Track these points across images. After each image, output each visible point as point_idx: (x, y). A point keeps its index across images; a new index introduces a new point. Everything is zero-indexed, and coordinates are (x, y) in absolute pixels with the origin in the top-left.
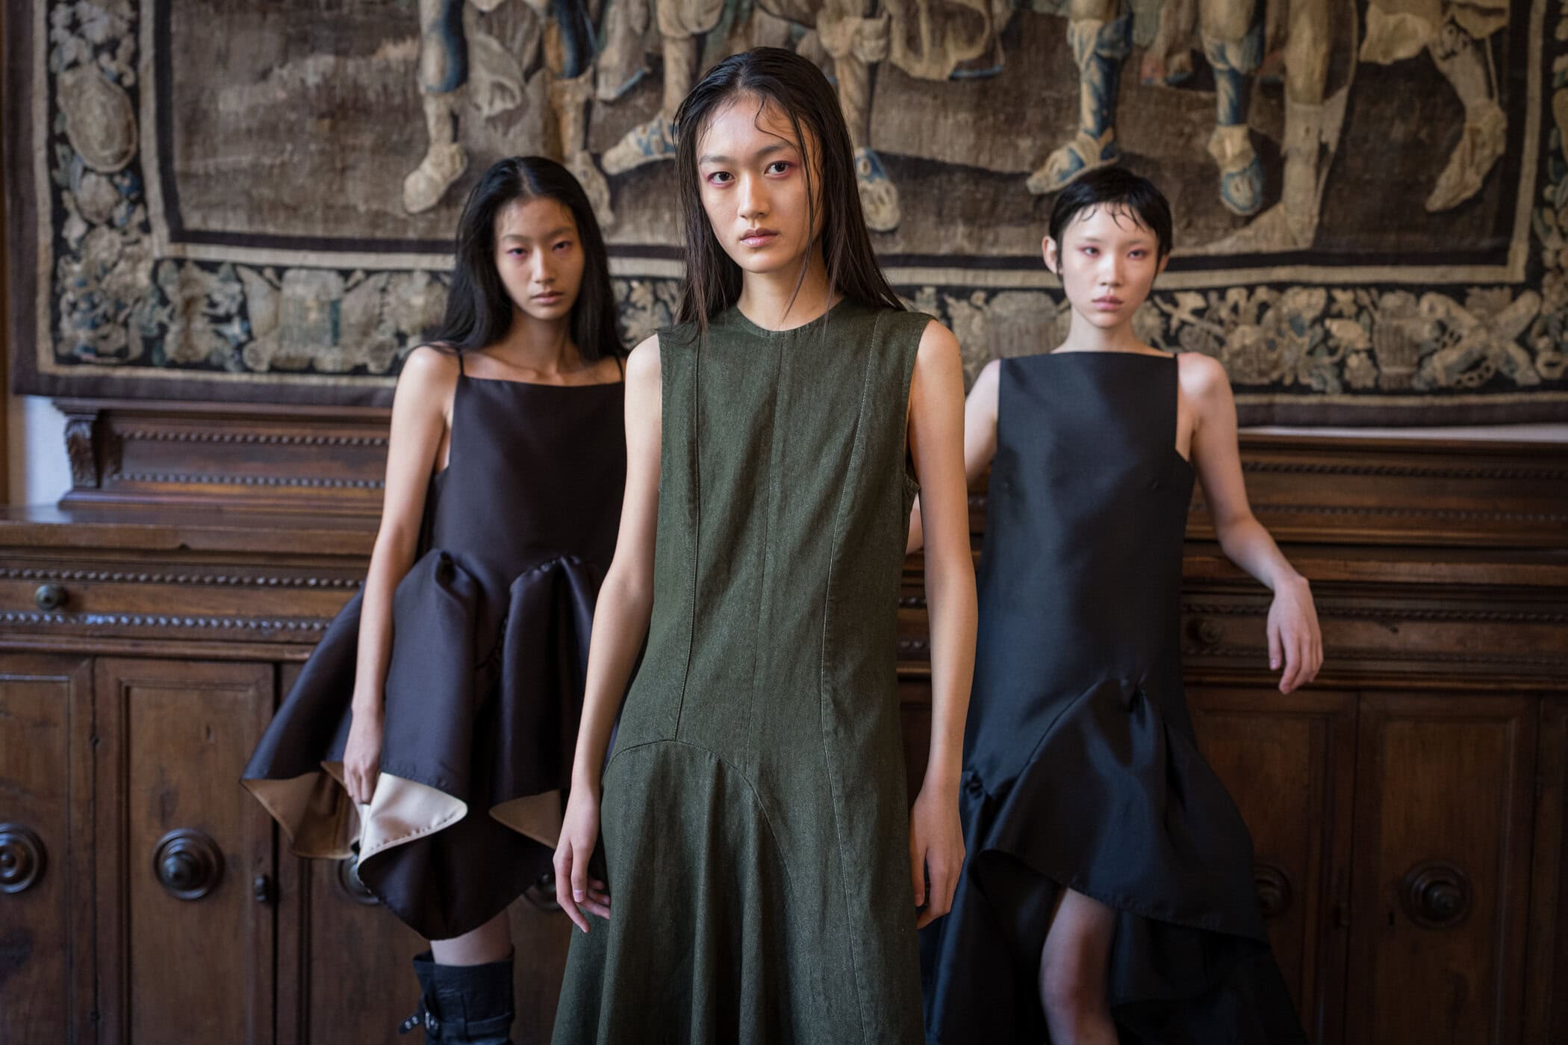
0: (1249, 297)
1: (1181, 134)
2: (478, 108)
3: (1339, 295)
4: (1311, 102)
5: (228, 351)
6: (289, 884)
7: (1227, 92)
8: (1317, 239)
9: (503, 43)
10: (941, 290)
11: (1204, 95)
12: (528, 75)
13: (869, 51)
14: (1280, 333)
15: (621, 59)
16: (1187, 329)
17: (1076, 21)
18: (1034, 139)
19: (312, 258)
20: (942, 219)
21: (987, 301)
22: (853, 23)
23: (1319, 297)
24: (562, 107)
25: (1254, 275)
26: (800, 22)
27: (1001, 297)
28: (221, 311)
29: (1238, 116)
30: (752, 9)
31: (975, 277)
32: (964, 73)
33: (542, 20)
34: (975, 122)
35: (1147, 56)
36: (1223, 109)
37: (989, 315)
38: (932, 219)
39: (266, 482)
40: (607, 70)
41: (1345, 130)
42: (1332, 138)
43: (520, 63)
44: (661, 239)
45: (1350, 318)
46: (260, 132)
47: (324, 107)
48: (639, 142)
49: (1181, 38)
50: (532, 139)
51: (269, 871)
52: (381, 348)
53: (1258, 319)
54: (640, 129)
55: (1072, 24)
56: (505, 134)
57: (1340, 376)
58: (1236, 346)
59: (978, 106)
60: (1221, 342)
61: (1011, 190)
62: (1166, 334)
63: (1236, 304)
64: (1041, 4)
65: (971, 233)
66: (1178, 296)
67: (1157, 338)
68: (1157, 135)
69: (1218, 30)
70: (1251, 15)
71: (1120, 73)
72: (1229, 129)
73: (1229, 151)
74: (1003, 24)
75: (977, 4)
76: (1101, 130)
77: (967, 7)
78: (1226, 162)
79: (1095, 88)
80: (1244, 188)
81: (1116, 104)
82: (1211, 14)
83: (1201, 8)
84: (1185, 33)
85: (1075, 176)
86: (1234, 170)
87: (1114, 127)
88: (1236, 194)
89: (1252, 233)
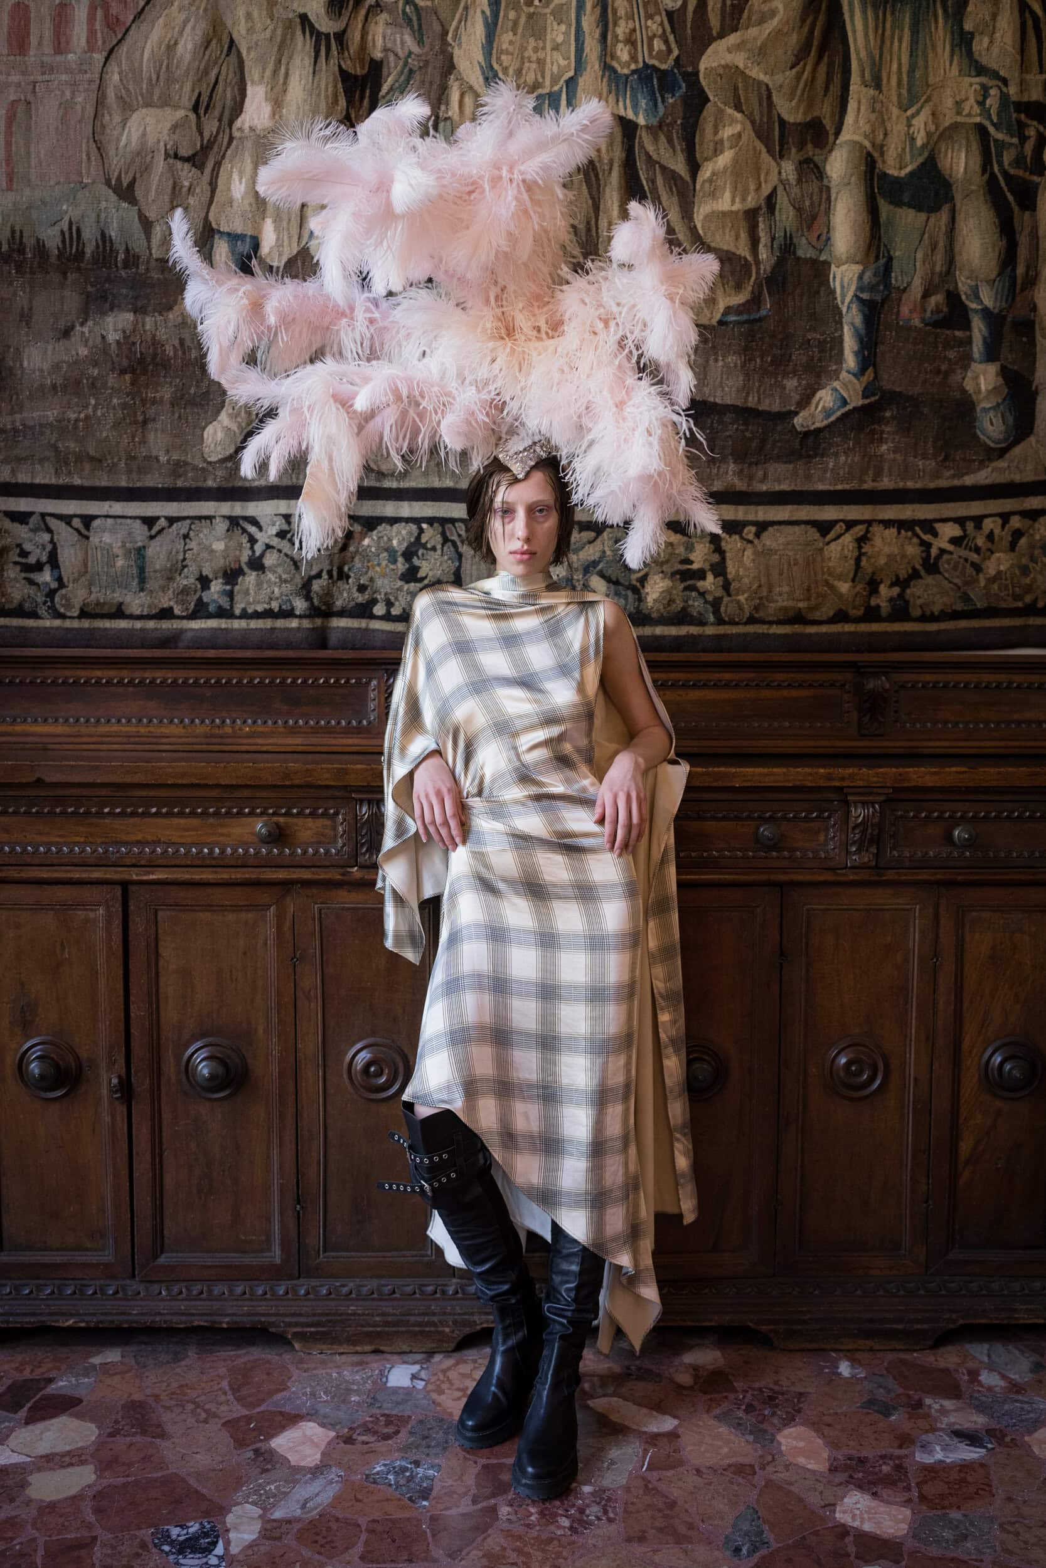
0: (1003, 527)
1: (938, 372)
5: (40, 599)
6: (141, 1083)
7: (980, 330)
11: (958, 333)
14: (1033, 559)
16: (946, 557)
17: (838, 266)
18: (800, 378)
19: (117, 508)
21: (758, 535)
25: (1009, 505)
27: (770, 529)
28: (32, 560)
29: (991, 354)
31: (746, 513)
32: (732, 318)
34: (743, 366)
36: (978, 346)
37: (760, 548)
39: (87, 721)
46: (65, 387)
47: (125, 363)
49: (936, 280)
51: (123, 1072)
52: (185, 591)
53: (1013, 547)
55: (833, 266)
58: (992, 572)
59: (746, 349)
60: (978, 568)
61: (779, 428)
62: (926, 561)
63: (992, 532)
64: (804, 251)
65: (742, 471)
66: (937, 525)
67: (918, 567)
68: (915, 373)
69: (972, 271)
70: (1003, 256)
71: (880, 313)
72: (982, 367)
73: (983, 387)
74: (769, 269)
75: (744, 251)
76: (862, 370)
77: (734, 254)
78: (982, 396)
79: (856, 330)
80: (998, 421)
81: (876, 344)
82: (965, 256)
83: (956, 250)
84: (941, 273)
85: (839, 413)
86: (990, 405)
87: (875, 366)
88: (991, 427)
89: (1006, 464)
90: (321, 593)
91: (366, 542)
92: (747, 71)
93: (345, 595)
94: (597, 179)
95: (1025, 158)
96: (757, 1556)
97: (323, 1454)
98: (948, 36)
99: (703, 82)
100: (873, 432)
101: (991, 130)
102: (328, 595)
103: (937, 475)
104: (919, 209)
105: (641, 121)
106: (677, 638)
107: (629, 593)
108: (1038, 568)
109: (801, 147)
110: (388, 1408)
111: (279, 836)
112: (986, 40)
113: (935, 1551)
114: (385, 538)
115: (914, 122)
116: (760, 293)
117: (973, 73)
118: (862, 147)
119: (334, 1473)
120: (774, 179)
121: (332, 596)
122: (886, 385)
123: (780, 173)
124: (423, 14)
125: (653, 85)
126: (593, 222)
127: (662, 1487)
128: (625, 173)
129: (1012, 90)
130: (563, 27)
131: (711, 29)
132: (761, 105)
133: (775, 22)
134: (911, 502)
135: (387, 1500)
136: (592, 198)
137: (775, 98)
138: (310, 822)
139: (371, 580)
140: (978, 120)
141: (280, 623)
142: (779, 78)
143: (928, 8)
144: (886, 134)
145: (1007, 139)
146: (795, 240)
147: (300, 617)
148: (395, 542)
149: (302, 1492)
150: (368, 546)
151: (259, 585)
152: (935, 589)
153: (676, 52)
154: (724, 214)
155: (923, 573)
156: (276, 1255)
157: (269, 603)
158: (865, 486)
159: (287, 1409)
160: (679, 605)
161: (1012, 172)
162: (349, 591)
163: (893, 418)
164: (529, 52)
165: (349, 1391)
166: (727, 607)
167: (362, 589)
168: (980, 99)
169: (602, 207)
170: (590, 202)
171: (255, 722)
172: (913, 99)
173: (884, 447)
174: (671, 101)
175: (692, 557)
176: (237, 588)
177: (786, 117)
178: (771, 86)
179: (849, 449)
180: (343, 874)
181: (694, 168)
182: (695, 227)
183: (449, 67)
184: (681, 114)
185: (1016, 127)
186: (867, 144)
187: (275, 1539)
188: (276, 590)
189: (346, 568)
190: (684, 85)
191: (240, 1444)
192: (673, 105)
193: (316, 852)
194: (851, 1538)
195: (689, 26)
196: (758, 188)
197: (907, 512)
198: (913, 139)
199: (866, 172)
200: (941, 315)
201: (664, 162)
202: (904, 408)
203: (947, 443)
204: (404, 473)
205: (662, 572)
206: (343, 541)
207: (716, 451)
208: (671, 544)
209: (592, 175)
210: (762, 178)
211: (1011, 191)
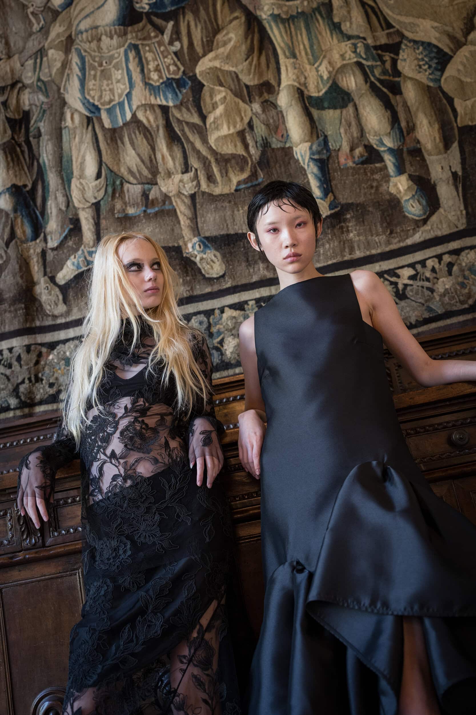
0: (440, 263)
1: (372, 187)
4: (439, 153)
7: (390, 160)
8: (469, 222)
10: (258, 301)
11: (378, 165)
12: (7, 245)
13: (189, 189)
14: (465, 277)
15: (58, 226)
16: (409, 288)
17: (296, 147)
20: (249, 262)
24: (29, 257)
25: (439, 250)
26: (148, 183)
29: (400, 170)
30: (122, 184)
32: (243, 186)
33: (12, 216)
35: (340, 154)
36: (391, 169)
38: (244, 264)
40: (51, 233)
41: (463, 162)
42: (458, 168)
43: (3, 240)
48: (73, 264)
49: (356, 141)
50: (14, 276)
53: (450, 273)
54: (72, 257)
55: (294, 148)
56: (0, 277)
58: (442, 290)
60: (432, 290)
62: (398, 294)
63: (433, 267)
64: (276, 144)
65: (268, 266)
66: (397, 271)
68: (358, 190)
69: (376, 132)
70: (390, 119)
71: (328, 165)
72: (398, 178)
73: (401, 188)
74: (258, 158)
75: (240, 151)
76: (325, 195)
77: (235, 154)
78: (402, 194)
79: (316, 175)
80: (416, 205)
81: (330, 181)
82: (369, 126)
83: (363, 124)
84: (358, 138)
86: (408, 198)
87: (333, 193)
88: (413, 209)
89: (430, 228)
90: (25, 392)
91: (51, 357)
92: (222, 68)
93: (41, 391)
94: (151, 135)
95: (388, 70)
98: (327, 27)
99: (200, 78)
100: (342, 228)
101: (364, 62)
102: (30, 393)
103: (389, 243)
104: (335, 108)
105: (171, 104)
107: (215, 352)
108: (471, 282)
109: (261, 95)
112: (348, 24)
114: (62, 353)
115: (320, 68)
116: (256, 171)
117: (346, 40)
118: (293, 86)
120: (249, 114)
121: (33, 393)
122: (343, 201)
123: (252, 110)
124: (47, 84)
125: (173, 87)
126: (153, 157)
128: (167, 130)
129: (370, 41)
130: (120, 71)
131: (198, 54)
132: (233, 81)
133: (232, 43)
134: (377, 261)
136: (150, 145)
137: (241, 76)
139: (57, 379)
140: (355, 60)
142: (240, 67)
143: (312, 17)
144: (306, 78)
145: (374, 63)
146: (269, 140)
147: (14, 409)
148: (68, 354)
150: (53, 359)
152: (408, 309)
153: (182, 69)
154: (226, 136)
158: (346, 258)
161: (382, 78)
162: (44, 388)
163: (352, 217)
164: (105, 87)
167: (51, 385)
168: (354, 50)
169: (156, 148)
170: (149, 147)
172: (316, 59)
173: (351, 235)
174: (184, 91)
177: (248, 83)
178: (237, 71)
179: (329, 239)
180: (12, 558)
181: (204, 118)
182: (211, 146)
183: (64, 103)
184: (191, 96)
185: (377, 57)
186: (296, 84)
189: (40, 375)
190: (190, 83)
192: (186, 93)
195: (186, 55)
196: (242, 119)
197: (377, 268)
198: (321, 77)
199: (299, 97)
200: (364, 158)
201: (188, 120)
202: (357, 211)
203: (389, 224)
204: (68, 312)
205: (232, 335)
206: (36, 359)
207: (250, 259)
208: (235, 317)
209: (148, 134)
210: (243, 115)
211: (384, 86)
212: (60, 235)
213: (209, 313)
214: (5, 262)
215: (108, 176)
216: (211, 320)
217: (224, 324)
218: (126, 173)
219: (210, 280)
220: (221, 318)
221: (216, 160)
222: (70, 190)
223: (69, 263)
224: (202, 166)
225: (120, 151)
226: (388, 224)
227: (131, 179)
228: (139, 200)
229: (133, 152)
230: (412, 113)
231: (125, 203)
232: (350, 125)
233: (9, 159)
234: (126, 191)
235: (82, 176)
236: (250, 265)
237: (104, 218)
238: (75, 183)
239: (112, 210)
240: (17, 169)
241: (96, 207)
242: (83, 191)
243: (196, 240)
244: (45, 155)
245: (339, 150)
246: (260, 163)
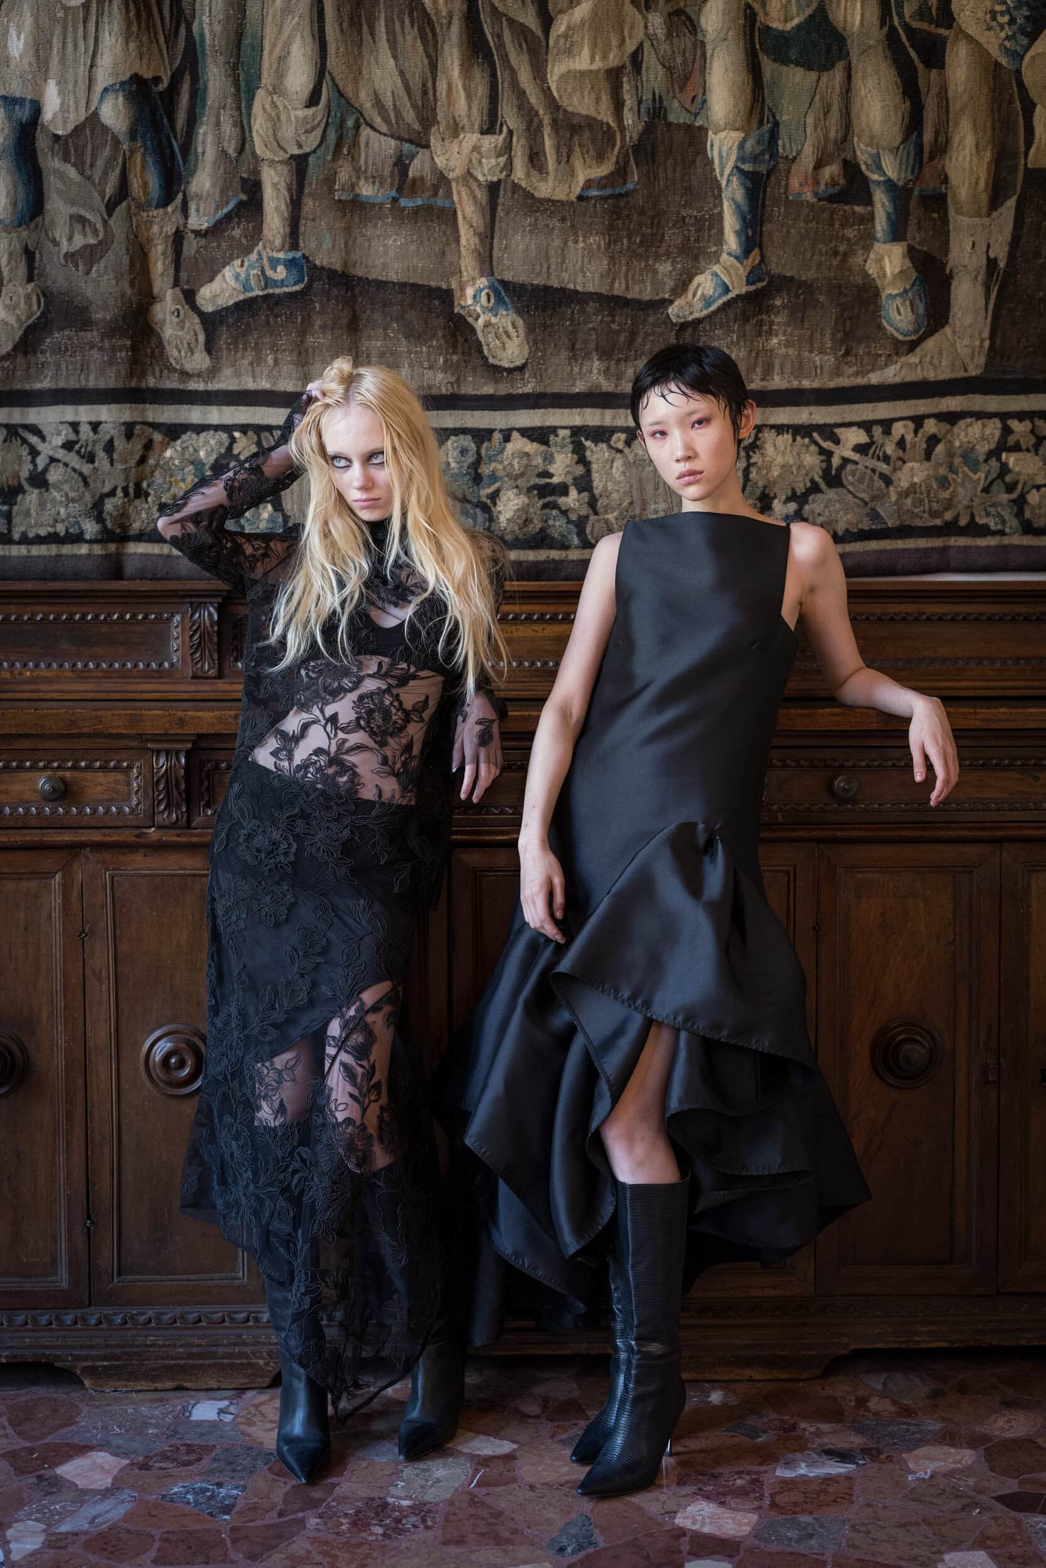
0: (916, 432)
1: (836, 253)
2: (56, 243)
3: (1014, 424)
4: (978, 214)
7: (883, 205)
8: (988, 365)
9: (82, 173)
10: (576, 431)
11: (858, 209)
12: (110, 207)
13: (488, 169)
14: (952, 469)
15: (214, 185)
16: (849, 467)
17: (715, 133)
18: (674, 262)
20: (576, 353)
21: (628, 443)
22: (471, 139)
23: (993, 428)
24: (149, 240)
25: (921, 406)
26: (411, 141)
29: (897, 233)
30: (357, 127)
31: (614, 417)
32: (594, 193)
33: (125, 146)
34: (608, 247)
35: (794, 167)
36: (881, 224)
37: (631, 458)
38: (564, 354)
40: (198, 197)
41: (1015, 243)
42: (1001, 252)
43: (102, 193)
44: (265, 385)
45: (1028, 450)
48: (237, 277)
49: (831, 147)
50: (118, 278)
53: (928, 456)
54: (237, 262)
55: (710, 133)
56: (88, 273)
57: (1019, 514)
58: (905, 484)
59: (611, 228)
60: (888, 481)
61: (651, 319)
62: (826, 473)
63: (903, 439)
64: (677, 115)
65: (608, 368)
66: (838, 431)
67: (817, 479)
68: (808, 255)
69: (872, 137)
70: (907, 121)
71: (765, 187)
72: (887, 247)
73: (888, 271)
74: (635, 137)
75: (605, 115)
76: (747, 252)
77: (594, 119)
78: (886, 282)
79: (738, 206)
80: (906, 311)
81: (762, 222)
82: (864, 119)
83: (853, 115)
84: (835, 142)
85: (720, 302)
86: (896, 292)
87: (761, 249)
88: (898, 317)
89: (917, 360)
90: (115, 514)
91: (168, 453)
93: (144, 515)
94: (435, 35)
95: (930, 9)
96: (583, 1553)
97: (115, 1479)
100: (761, 323)
102: (123, 516)
103: (837, 372)
104: (808, 67)
106: (536, 564)
107: (478, 511)
110: (191, 1438)
111: (64, 793)
113: (774, 1547)
114: (191, 449)
116: (626, 164)
119: (126, 1494)
120: (640, 34)
121: (128, 518)
122: (775, 269)
123: (646, 27)
126: (430, 84)
127: (489, 1500)
128: (467, 27)
134: (807, 403)
135: (185, 1515)
136: (428, 56)
138: (100, 777)
141: (67, 549)
146: (665, 103)
147: (91, 542)
148: (202, 454)
149: (89, 1511)
150: (171, 458)
151: (42, 505)
152: (837, 506)
154: (582, 73)
155: (823, 486)
156: (63, 1278)
157: (54, 526)
159: (76, 1440)
160: (537, 525)
161: (915, 24)
162: (147, 512)
163: (784, 306)
165: (146, 1425)
166: (593, 527)
169: (440, 66)
170: (426, 61)
171: (37, 666)
173: (775, 341)
175: (551, 470)
176: (16, 508)
179: (732, 342)
180: (138, 836)
181: (547, 21)
182: (549, 88)
187: (60, 1548)
188: (62, 510)
189: (145, 485)
191: (21, 1471)
193: (107, 811)
194: (687, 1539)
197: (804, 415)
199: (745, 26)
200: (837, 188)
201: (512, 14)
202: (797, 296)
203: (848, 335)
204: (213, 372)
205: (517, 487)
206: (141, 453)
207: (578, 346)
208: (527, 454)
209: (428, 30)
210: (626, 33)
211: (913, 46)
212: (217, 209)
213: (481, 435)
214: (100, 242)
215: (333, 104)
216: (483, 451)
217: (506, 463)
218: (368, 105)
219: (495, 372)
220: (502, 451)
221: (554, 122)
222: (249, 115)
223: (228, 272)
224: (523, 127)
225: (365, 51)
226: (846, 334)
227: (378, 121)
228: (387, 172)
229: (392, 62)
230: (951, 116)
231: (357, 171)
232: (827, 111)
233: (132, 14)
234: (362, 145)
235: (277, 89)
236: (575, 358)
237: (311, 195)
238: (261, 99)
239: (330, 181)
240: (145, 39)
241: (298, 165)
242: (275, 122)
243: (483, 282)
244: (206, 20)
245: (795, 158)
246: (637, 149)
